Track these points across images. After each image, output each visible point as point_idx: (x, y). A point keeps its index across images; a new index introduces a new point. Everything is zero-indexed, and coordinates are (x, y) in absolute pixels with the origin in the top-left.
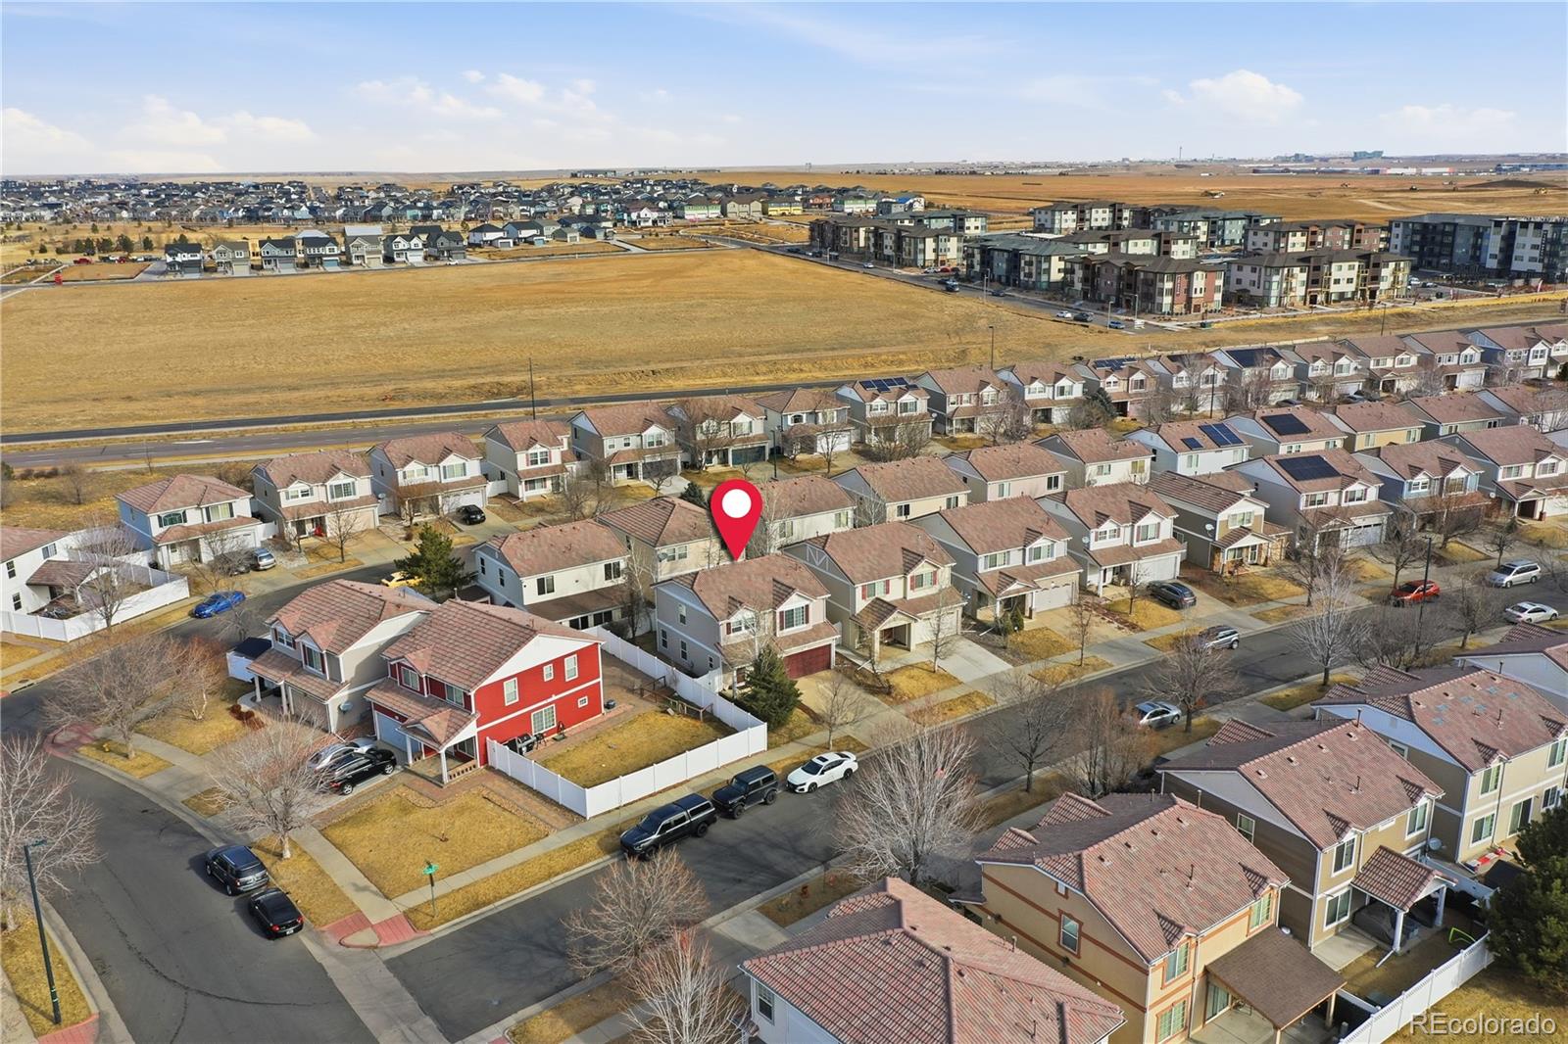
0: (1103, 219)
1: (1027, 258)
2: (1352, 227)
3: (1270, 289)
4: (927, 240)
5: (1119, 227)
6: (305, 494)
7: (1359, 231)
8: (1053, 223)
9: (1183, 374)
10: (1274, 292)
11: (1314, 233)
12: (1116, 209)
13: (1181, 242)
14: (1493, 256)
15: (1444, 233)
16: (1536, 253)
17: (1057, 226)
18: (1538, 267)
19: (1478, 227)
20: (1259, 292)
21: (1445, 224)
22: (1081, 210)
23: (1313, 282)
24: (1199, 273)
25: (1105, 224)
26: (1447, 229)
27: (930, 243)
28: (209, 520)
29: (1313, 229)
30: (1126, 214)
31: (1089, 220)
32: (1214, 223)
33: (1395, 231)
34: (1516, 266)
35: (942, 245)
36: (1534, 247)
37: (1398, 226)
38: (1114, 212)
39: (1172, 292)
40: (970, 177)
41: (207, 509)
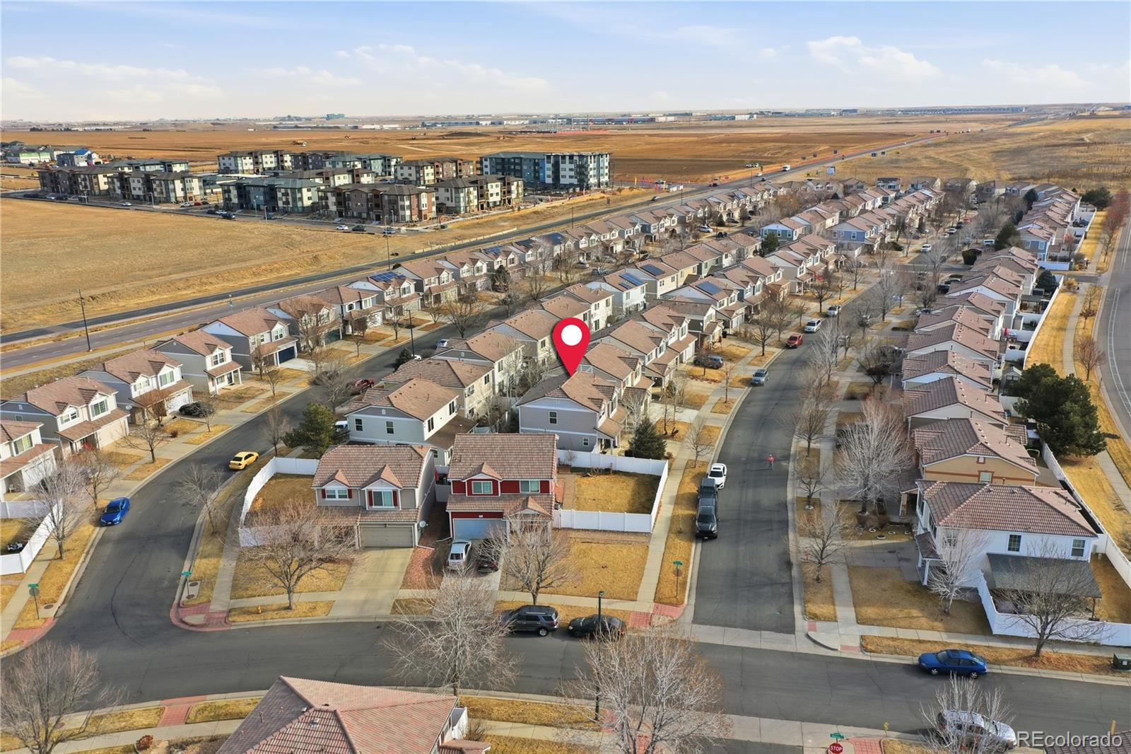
0: (271, 162)
1: (283, 191)
2: (456, 162)
3: (459, 202)
4: (176, 182)
5: (283, 168)
6: (74, 417)
7: (460, 164)
8: (237, 166)
9: (530, 252)
10: (462, 204)
11: (437, 166)
12: (279, 155)
13: (365, 175)
14: (549, 176)
15: (515, 164)
16: (572, 173)
17: (240, 168)
18: (575, 181)
19: (535, 160)
20: (453, 204)
21: (514, 158)
22: (255, 156)
23: (481, 196)
24: (424, 194)
25: (273, 165)
26: (517, 161)
27: (178, 184)
28: (17, 452)
29: (436, 164)
30: (287, 158)
31: (262, 163)
32: (365, 162)
33: (485, 163)
34: (563, 181)
35: (188, 185)
36: (571, 170)
37: (486, 160)
38: (277, 156)
39: (410, 207)
40: (66, 133)
41: (15, 443)
